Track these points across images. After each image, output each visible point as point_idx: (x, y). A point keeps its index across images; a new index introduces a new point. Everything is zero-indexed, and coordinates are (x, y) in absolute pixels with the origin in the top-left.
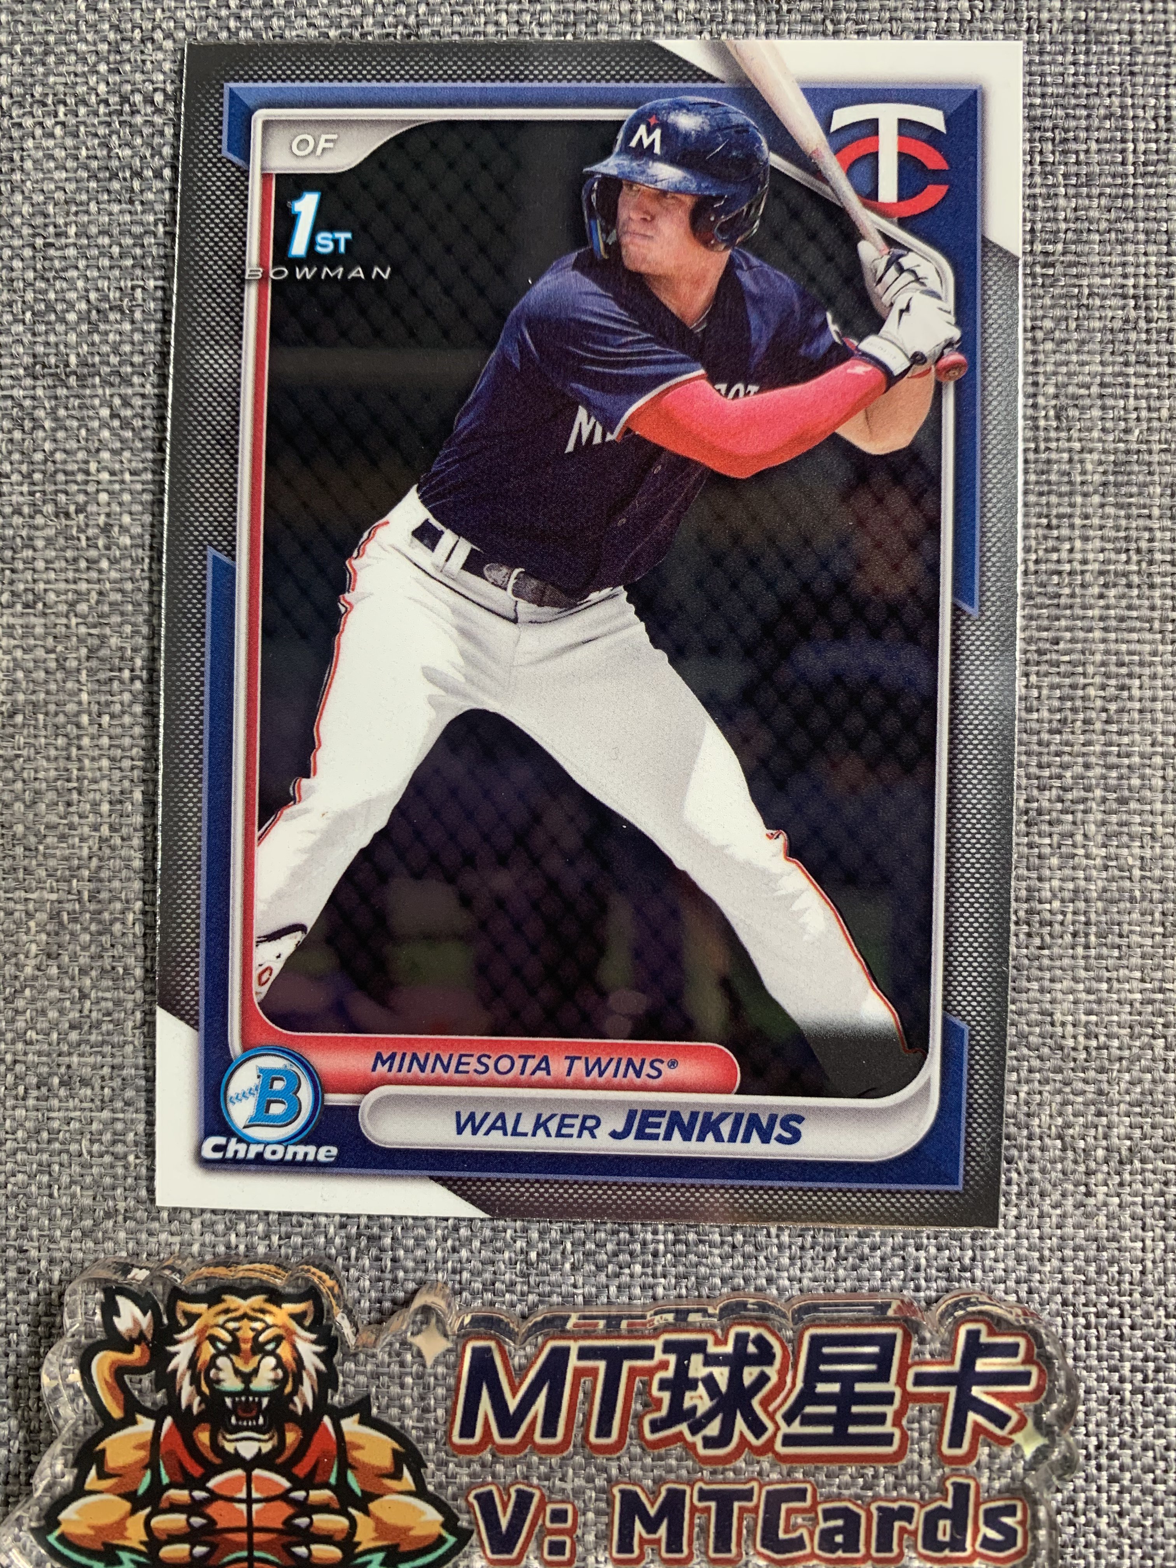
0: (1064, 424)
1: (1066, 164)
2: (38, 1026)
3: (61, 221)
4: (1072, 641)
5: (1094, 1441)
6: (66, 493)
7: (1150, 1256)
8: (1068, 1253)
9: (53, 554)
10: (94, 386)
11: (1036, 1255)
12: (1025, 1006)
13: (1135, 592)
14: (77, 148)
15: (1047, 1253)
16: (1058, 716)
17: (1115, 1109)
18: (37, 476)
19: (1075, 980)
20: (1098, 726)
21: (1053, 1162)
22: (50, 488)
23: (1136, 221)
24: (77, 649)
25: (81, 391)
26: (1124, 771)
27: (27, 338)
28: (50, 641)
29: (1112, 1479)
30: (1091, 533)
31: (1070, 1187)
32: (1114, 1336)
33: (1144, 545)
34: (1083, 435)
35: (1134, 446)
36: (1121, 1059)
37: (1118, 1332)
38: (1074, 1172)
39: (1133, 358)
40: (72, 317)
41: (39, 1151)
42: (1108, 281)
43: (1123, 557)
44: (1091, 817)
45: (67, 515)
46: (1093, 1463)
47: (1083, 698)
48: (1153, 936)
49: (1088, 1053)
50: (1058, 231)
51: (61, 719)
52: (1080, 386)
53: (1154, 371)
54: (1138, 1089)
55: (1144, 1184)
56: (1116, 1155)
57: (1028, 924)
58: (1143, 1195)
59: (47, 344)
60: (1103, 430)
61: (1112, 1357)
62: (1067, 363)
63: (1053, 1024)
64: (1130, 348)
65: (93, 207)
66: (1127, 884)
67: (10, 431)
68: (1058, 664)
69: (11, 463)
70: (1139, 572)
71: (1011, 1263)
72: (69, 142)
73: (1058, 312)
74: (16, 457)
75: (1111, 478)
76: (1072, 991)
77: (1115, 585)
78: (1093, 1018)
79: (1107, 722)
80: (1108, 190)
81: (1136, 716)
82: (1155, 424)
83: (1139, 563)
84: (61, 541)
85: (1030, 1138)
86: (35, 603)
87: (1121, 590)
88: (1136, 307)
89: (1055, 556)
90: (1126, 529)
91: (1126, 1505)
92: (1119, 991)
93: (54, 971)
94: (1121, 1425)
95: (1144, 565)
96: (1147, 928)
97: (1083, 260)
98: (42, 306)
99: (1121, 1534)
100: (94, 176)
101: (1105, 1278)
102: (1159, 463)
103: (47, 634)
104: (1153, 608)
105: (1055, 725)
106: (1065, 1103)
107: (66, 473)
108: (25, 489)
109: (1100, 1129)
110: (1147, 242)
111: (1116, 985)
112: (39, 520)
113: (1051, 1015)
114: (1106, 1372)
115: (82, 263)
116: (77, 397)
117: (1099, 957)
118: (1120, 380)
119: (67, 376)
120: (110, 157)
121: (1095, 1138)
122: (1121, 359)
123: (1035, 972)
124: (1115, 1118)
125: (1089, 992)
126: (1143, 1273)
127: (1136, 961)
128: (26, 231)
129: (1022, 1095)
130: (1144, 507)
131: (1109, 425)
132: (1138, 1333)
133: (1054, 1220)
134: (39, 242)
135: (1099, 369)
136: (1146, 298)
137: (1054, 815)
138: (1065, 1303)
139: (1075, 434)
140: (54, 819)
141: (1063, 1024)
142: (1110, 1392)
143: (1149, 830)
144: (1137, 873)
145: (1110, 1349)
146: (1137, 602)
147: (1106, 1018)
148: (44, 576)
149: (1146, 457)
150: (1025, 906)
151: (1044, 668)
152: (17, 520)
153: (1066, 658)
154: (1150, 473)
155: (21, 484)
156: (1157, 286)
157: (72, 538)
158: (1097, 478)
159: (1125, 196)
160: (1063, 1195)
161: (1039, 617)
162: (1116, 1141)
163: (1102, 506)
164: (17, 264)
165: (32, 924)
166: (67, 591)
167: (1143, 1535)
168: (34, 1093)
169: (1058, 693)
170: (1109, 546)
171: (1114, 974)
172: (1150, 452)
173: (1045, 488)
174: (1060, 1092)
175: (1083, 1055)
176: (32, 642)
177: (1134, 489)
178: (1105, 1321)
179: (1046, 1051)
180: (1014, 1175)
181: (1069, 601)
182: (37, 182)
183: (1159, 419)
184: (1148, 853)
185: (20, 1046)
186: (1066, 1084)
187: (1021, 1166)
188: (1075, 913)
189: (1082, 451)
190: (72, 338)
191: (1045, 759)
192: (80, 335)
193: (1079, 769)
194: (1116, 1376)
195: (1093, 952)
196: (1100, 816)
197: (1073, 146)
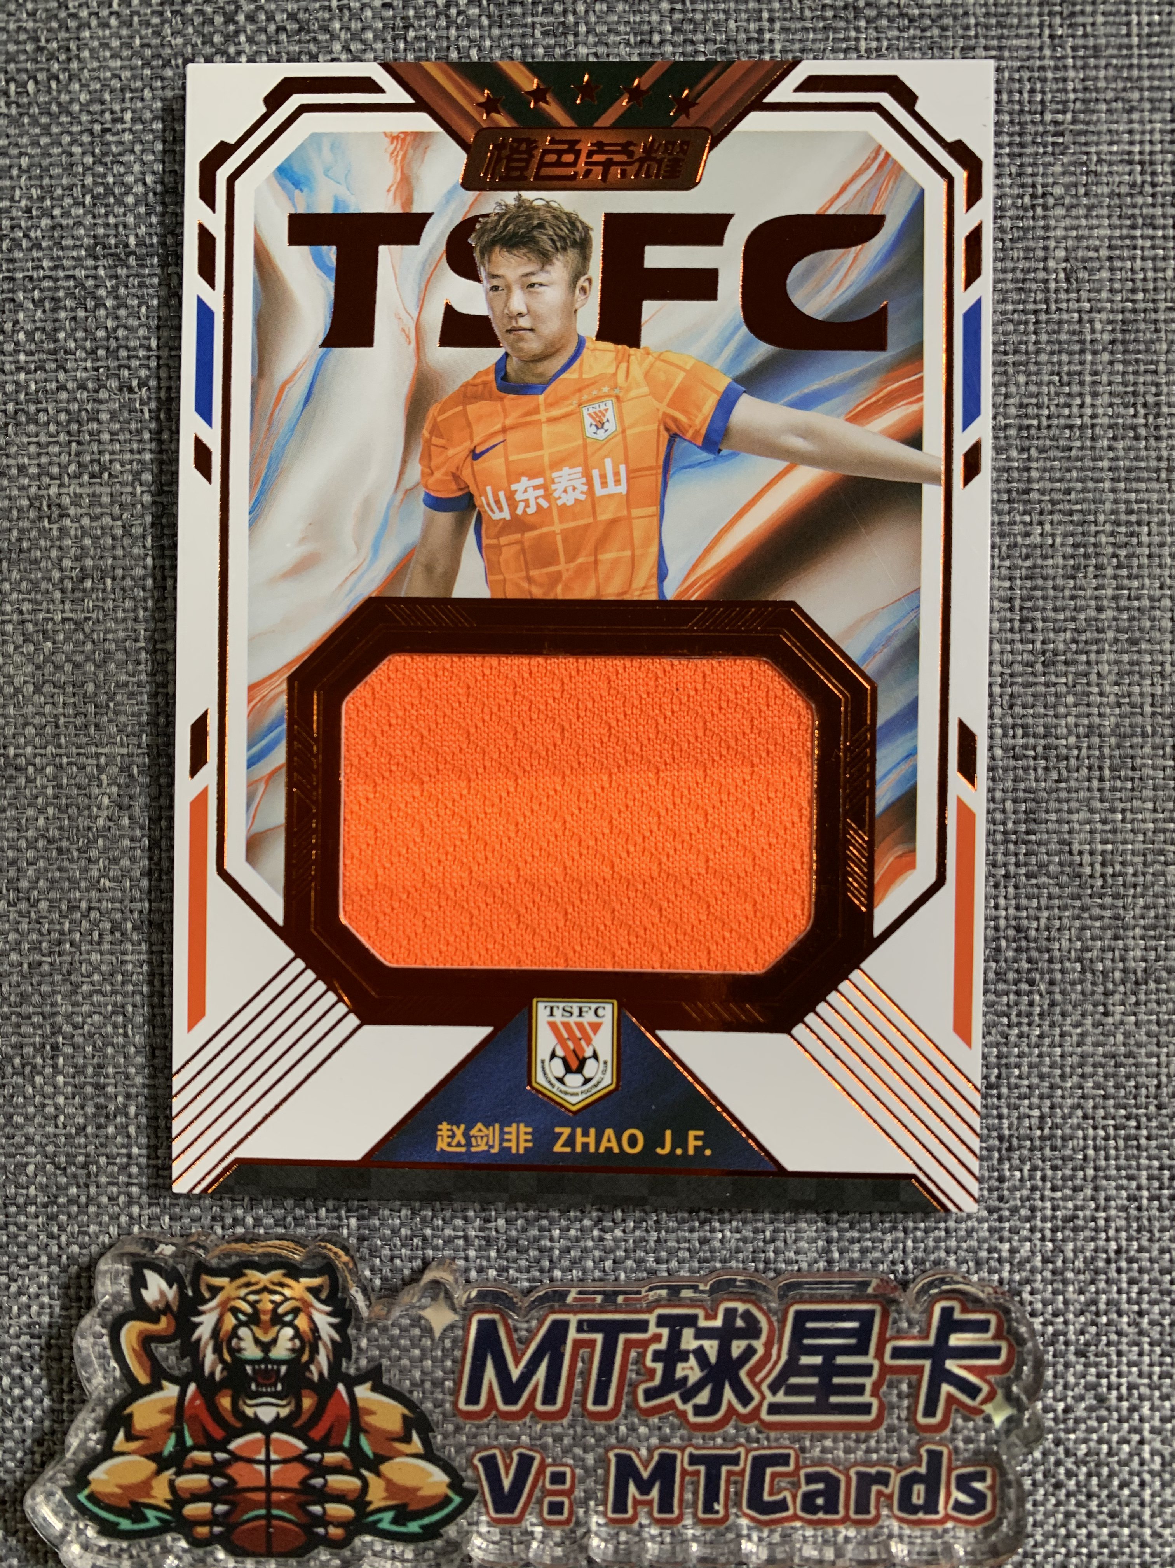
0: (1075, 285)
1: (1073, 36)
2: (111, 874)
3: (117, 107)
4: (1084, 490)
5: (1113, 1245)
6: (129, 368)
7: (1164, 1070)
8: (1089, 1070)
9: (118, 426)
10: (152, 265)
11: (1059, 1072)
12: (1045, 836)
13: (1143, 443)
14: (132, 37)
15: (1068, 1070)
16: (1072, 562)
17: (1131, 934)
18: (101, 353)
19: (1092, 811)
20: (1110, 571)
21: (1073, 983)
22: (113, 364)
23: (1141, 90)
24: (143, 516)
25: (141, 271)
26: (1136, 614)
27: (88, 221)
28: (116, 509)
29: (1131, 1282)
30: (1101, 389)
31: (1090, 1008)
32: (1132, 1147)
33: (1151, 399)
34: (1092, 295)
35: (1142, 306)
36: (1135, 886)
37: (1135, 1143)
38: (1093, 993)
39: (1140, 221)
40: (130, 200)
41: (114, 992)
42: (1115, 148)
43: (1131, 411)
44: (1104, 657)
45: (131, 390)
46: (1113, 1266)
47: (1095, 545)
48: (1164, 769)
49: (1105, 881)
50: (1067, 101)
51: (128, 582)
52: (1088, 248)
53: (1160, 233)
54: (1152, 913)
55: (1158, 1003)
56: (1132, 976)
57: (1046, 759)
58: (1158, 1014)
59: (108, 225)
60: (1111, 291)
61: (1130, 1167)
62: (1076, 228)
63: (1071, 853)
64: (1137, 211)
65: (147, 94)
66: (1139, 719)
67: (72, 310)
68: (1071, 513)
69: (75, 341)
70: (1146, 425)
71: (1036, 1080)
72: (124, 32)
73: (1068, 179)
74: (80, 334)
75: (1119, 336)
76: (1089, 822)
77: (1123, 438)
78: (1109, 847)
79: (1119, 566)
80: (1114, 61)
81: (1145, 561)
82: (1161, 284)
83: (1146, 416)
84: (126, 414)
85: (1050, 961)
86: (101, 474)
87: (1128, 442)
88: (1142, 173)
89: (1066, 411)
90: (1135, 384)
91: (1145, 1306)
92: (1132, 822)
93: (126, 821)
94: (1139, 1230)
95: (1151, 419)
96: (1160, 762)
97: (1091, 128)
98: (101, 190)
99: (1141, 1333)
100: (147, 64)
101: (1122, 1092)
102: (1165, 321)
103: (112, 503)
104: (1159, 459)
105: (1070, 571)
106: (1083, 928)
107: (127, 348)
108: (89, 364)
109: (1117, 953)
110: (1152, 111)
111: (1129, 815)
112: (103, 395)
113: (1070, 844)
114: (1124, 1182)
115: (138, 148)
116: (137, 275)
117: (1114, 789)
118: (1128, 242)
119: (128, 255)
120: (162, 45)
121: (1113, 960)
122: (1128, 222)
123: (1053, 805)
124: (1131, 942)
125: (1104, 822)
126: (1158, 1087)
127: (1148, 793)
128: (85, 118)
129: (1043, 922)
130: (1151, 363)
131: (1117, 286)
132: (1154, 1143)
133: (1075, 1038)
134: (97, 128)
135: (1108, 232)
136: (1152, 163)
137: (1069, 656)
138: (1085, 1117)
139: (1084, 295)
140: (124, 678)
141: (1080, 853)
142: (1129, 1199)
143: (1159, 668)
144: (1148, 709)
145: (1127, 1158)
146: (1144, 453)
147: (1121, 847)
148: (110, 447)
149: (1153, 316)
150: (1043, 742)
151: (1056, 517)
152: (82, 395)
153: (1079, 507)
154: (1157, 331)
155: (86, 360)
156: (1161, 152)
157: (135, 411)
158: (1106, 337)
159: (1131, 66)
160: (1083, 1015)
161: (1052, 468)
162: (1133, 964)
163: (1111, 363)
164: (76, 150)
165: (104, 777)
166: (131, 462)
167: (1161, 1334)
168: (109, 938)
169: (1071, 541)
170: (1118, 401)
171: (1129, 805)
172: (1156, 311)
173: (1056, 347)
174: (1079, 918)
175: (1100, 882)
176: (98, 510)
177: (1142, 347)
178: (1123, 1132)
179: (1065, 879)
180: (1037, 997)
181: (1080, 454)
182: (93, 70)
183: (1165, 279)
184: (1159, 691)
185: (94, 894)
186: (1083, 909)
187: (1043, 987)
188: (1089, 748)
189: (1090, 311)
190: (130, 220)
191: (1059, 604)
192: (137, 217)
193: (1092, 613)
194: (1134, 1184)
195: (1107, 784)
196: (1113, 657)
197: (1080, 20)
